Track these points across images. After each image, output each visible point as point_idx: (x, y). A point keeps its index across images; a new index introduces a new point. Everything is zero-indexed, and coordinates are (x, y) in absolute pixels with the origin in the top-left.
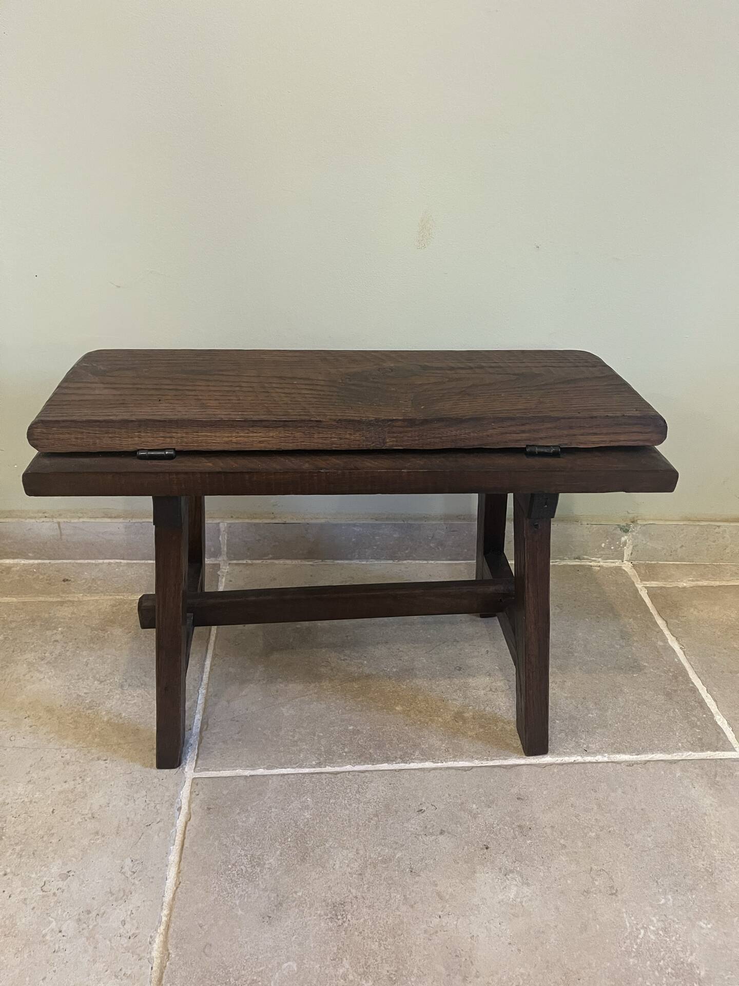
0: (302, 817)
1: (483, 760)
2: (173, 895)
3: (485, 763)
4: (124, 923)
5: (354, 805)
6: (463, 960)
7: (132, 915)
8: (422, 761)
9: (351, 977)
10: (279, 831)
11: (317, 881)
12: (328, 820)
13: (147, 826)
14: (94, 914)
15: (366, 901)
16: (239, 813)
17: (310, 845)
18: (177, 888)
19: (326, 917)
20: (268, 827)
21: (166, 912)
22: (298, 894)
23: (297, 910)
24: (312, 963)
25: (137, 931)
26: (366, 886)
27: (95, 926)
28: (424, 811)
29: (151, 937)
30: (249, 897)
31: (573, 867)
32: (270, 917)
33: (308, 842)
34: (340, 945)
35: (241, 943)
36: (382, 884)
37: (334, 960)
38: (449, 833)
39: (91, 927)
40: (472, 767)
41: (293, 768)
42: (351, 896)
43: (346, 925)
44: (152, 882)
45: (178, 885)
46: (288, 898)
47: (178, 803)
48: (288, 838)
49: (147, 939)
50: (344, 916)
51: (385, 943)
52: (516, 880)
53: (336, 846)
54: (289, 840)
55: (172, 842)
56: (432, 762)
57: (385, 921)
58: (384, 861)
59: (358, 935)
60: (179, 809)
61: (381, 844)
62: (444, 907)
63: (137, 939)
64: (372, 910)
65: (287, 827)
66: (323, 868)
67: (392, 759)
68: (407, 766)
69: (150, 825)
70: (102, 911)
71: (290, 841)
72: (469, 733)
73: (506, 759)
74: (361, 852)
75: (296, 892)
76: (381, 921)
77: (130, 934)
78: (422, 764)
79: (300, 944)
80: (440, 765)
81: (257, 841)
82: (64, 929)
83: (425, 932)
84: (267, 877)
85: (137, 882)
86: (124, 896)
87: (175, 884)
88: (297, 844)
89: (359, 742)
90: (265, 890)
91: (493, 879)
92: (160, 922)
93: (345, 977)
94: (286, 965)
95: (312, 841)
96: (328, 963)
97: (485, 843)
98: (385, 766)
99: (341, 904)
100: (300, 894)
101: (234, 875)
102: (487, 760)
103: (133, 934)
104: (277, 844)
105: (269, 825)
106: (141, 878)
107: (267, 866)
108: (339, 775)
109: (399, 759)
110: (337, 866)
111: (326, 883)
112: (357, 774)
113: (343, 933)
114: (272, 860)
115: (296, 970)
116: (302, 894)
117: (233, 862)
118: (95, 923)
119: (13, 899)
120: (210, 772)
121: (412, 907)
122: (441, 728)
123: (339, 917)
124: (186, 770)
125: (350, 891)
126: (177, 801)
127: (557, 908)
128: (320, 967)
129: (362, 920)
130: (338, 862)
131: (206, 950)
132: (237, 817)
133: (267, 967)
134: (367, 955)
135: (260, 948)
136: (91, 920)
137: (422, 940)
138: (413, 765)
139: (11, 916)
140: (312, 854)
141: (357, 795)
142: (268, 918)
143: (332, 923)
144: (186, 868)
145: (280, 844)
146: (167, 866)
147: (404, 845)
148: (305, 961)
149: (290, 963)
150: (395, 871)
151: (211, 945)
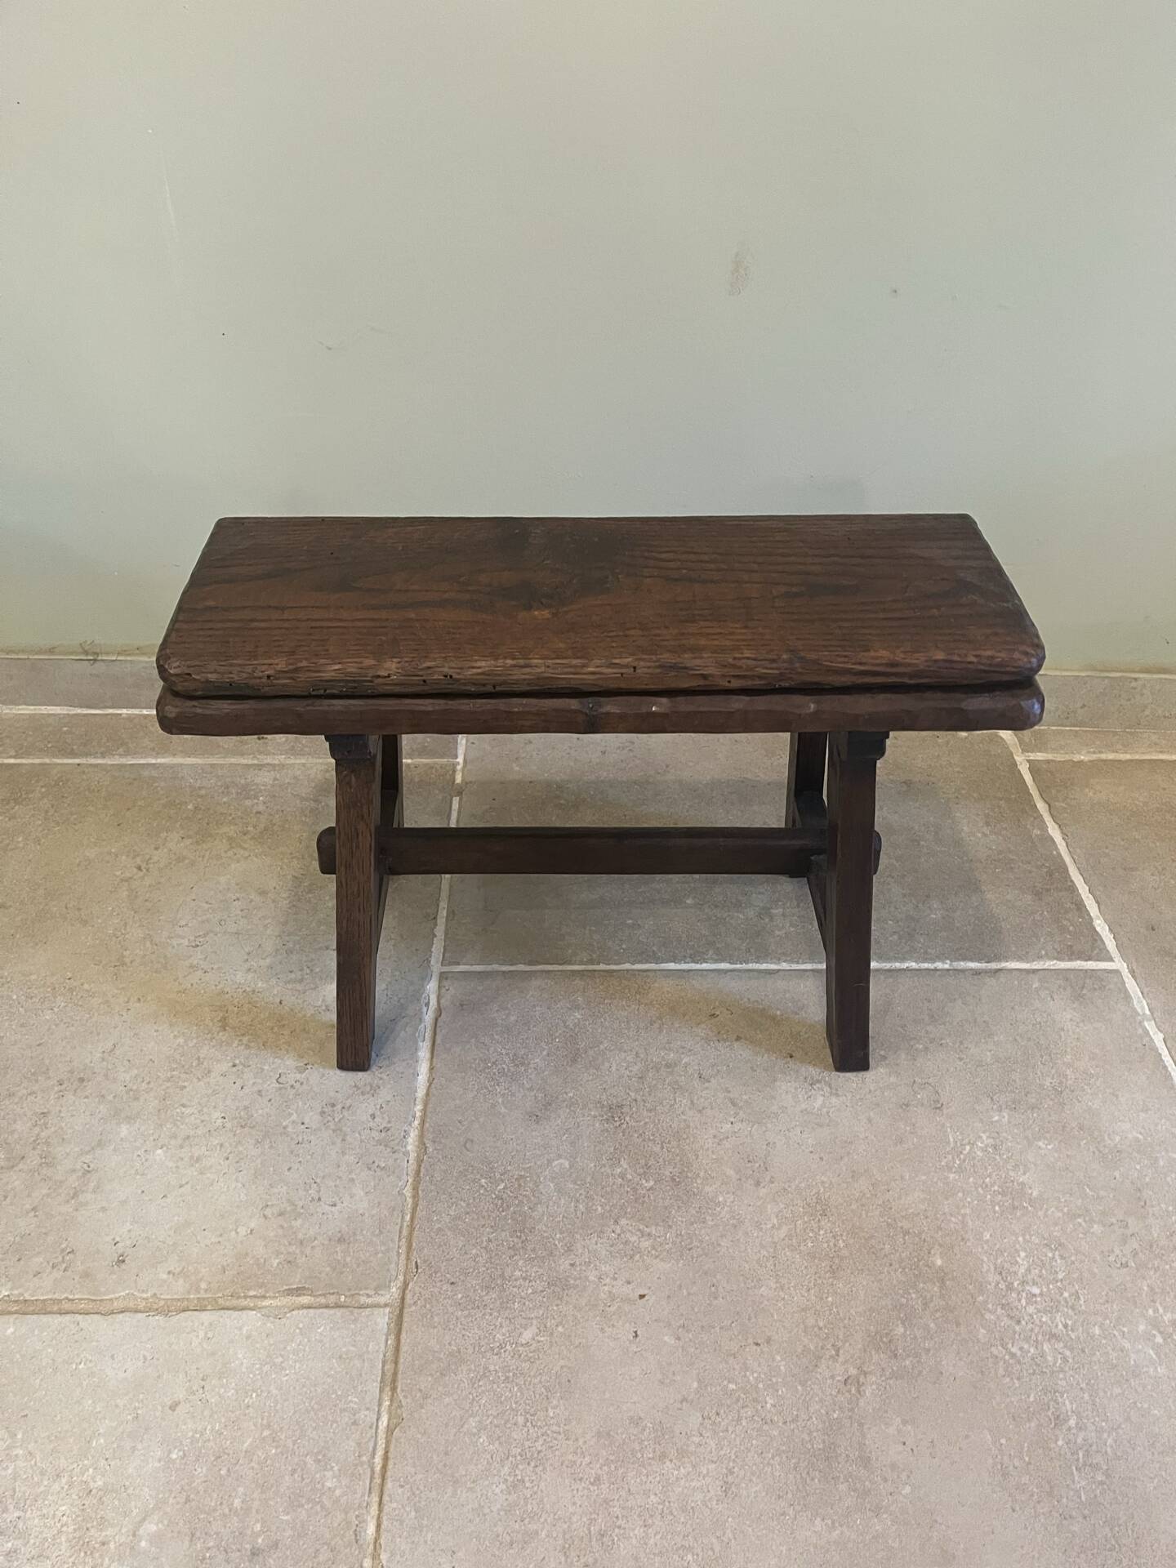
0: (572, 1017)
1: (793, 963)
2: (427, 1091)
3: (795, 967)
4: (373, 1116)
5: (633, 1006)
6: (757, 1165)
7: (382, 1109)
8: (717, 961)
9: (629, 1177)
11: (590, 1082)
12: (603, 1021)
13: (391, 1021)
14: (339, 1107)
15: (646, 1105)
16: (497, 1011)
17: (581, 1046)
18: (430, 1084)
19: (601, 1119)
20: (532, 1026)
21: (419, 1107)
22: (569, 1095)
23: (568, 1110)
24: (586, 1161)
25: (389, 1125)
26: (647, 1090)
27: (341, 1119)
28: (718, 1016)
29: (405, 1131)
30: (513, 1095)
31: (893, 1079)
32: (537, 1116)
33: (580, 1043)
34: (617, 1145)
35: (505, 1139)
36: (665, 1089)
37: (611, 1159)
38: (746, 1039)
39: (336, 1120)
40: (779, 970)
41: (560, 964)
42: (629, 1099)
43: (624, 1126)
44: (401, 1077)
45: (431, 1081)
46: (557, 1098)
49: (401, 1133)
50: (622, 1118)
51: (668, 1146)
52: (823, 1090)
53: (612, 1048)
54: (557, 1040)
55: (421, 1038)
56: (731, 963)
57: (669, 1125)
59: (638, 1137)
60: (427, 1005)
61: (664, 1048)
62: (736, 1113)
63: (389, 1133)
64: (653, 1113)
65: (555, 1027)
66: (597, 1069)
67: (680, 958)
68: (697, 966)
69: (394, 1020)
70: (348, 1104)
71: (559, 1042)
72: (777, 933)
74: (642, 1056)
75: (566, 1093)
76: (664, 1124)
77: (381, 1128)
78: (717, 964)
79: (573, 1143)
80: (736, 966)
81: (519, 1040)
82: (306, 1121)
83: (715, 1137)
84: (533, 1077)
85: (385, 1077)
86: (371, 1090)
87: (428, 1080)
88: (566, 1044)
89: (640, 938)
90: (531, 1089)
91: (796, 1089)
92: (414, 1117)
93: (622, 1176)
94: (556, 1162)
95: (584, 1043)
96: (603, 1163)
97: (789, 1052)
98: (672, 966)
99: (619, 1106)
100: (571, 1094)
101: (494, 1074)
102: (798, 963)
103: (385, 1128)
104: (543, 1044)
105: (534, 1024)
106: (388, 1072)
107: (532, 1066)
109: (688, 959)
110: (614, 1069)
111: (601, 1084)
112: (638, 973)
113: (621, 1134)
114: (538, 1060)
115: (568, 1167)
116: (574, 1095)
117: (494, 1060)
118: (341, 1116)
119: (246, 1090)
120: (460, 966)
121: (700, 1111)
122: (742, 926)
123: (616, 1119)
124: (432, 964)
125: (628, 1094)
127: (870, 1120)
128: (595, 1166)
130: (614, 1065)
131: (467, 1146)
132: (496, 1014)
133: (536, 1163)
134: (648, 1156)
135: (528, 1145)
136: (336, 1113)
137: (710, 1144)
138: (705, 966)
139: (246, 1108)
140: (584, 1055)
141: (638, 996)
142: (535, 1117)
143: (607, 1124)
144: (438, 1065)
145: (547, 1044)
146: (417, 1062)
147: (692, 1050)
148: (578, 1159)
149: (561, 1161)
150: (681, 1076)
151: (472, 1141)
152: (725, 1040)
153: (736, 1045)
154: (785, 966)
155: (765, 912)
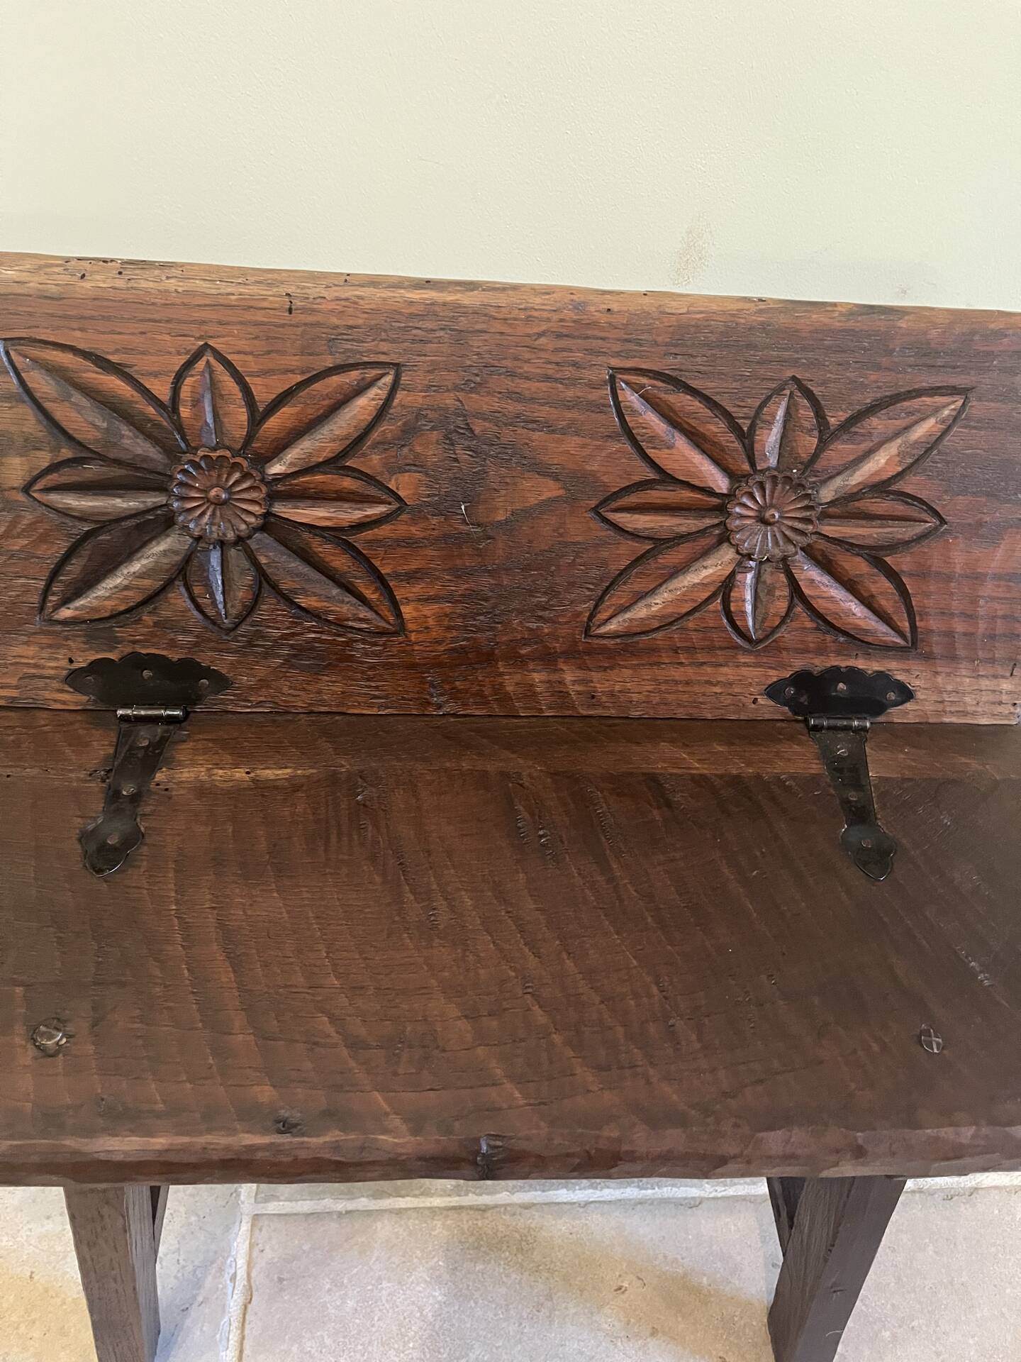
5: (514, 1276)
8: (622, 1184)
10: (394, 1328)
12: (473, 1305)
13: (183, 1311)
16: (329, 1290)
17: (445, 1356)
20: (376, 1318)
28: (626, 1290)
33: (442, 1350)
38: (664, 1333)
47: (230, 1266)
48: (408, 1342)
54: (411, 1345)
55: (224, 1342)
60: (234, 1278)
65: (407, 1320)
69: (187, 1308)
71: (413, 1348)
78: (622, 1190)
80: (649, 1194)
81: (360, 1347)
88: (424, 1353)
105: (379, 1314)
108: (489, 1213)
112: (518, 1210)
124: (242, 1198)
126: (228, 1261)
132: (327, 1298)
141: (520, 1256)
152: (637, 1335)
154: (707, 1190)
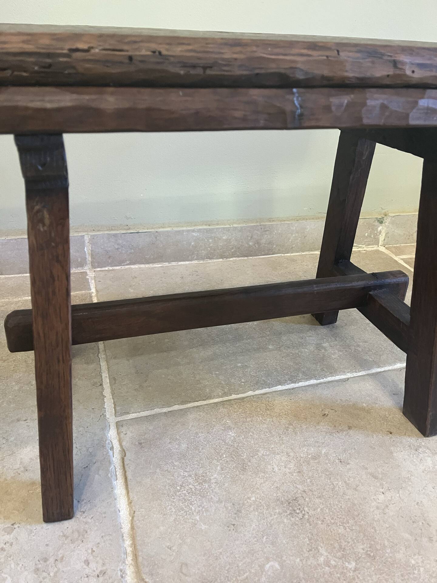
0: (228, 436)
1: (353, 372)
2: (131, 525)
3: (355, 374)
5: (268, 419)
7: (94, 553)
8: (307, 380)
10: (212, 451)
11: (264, 485)
12: (252, 434)
13: (85, 468)
14: (52, 560)
15: (315, 493)
16: (170, 443)
17: (244, 457)
18: (133, 518)
19: (286, 514)
20: (201, 449)
21: (128, 543)
22: (252, 499)
23: (257, 513)
24: (291, 558)
25: (105, 568)
26: (309, 480)
27: (56, 572)
28: (328, 415)
30: (207, 511)
32: (234, 525)
33: (242, 455)
34: (309, 535)
35: (215, 555)
36: (321, 476)
37: (311, 550)
38: (355, 427)
39: (52, 574)
40: (348, 378)
41: (204, 400)
42: (299, 491)
43: (306, 516)
44: (105, 517)
45: (133, 515)
46: (243, 504)
47: (109, 444)
49: (117, 573)
50: (301, 509)
51: (348, 525)
52: (426, 453)
53: (268, 453)
54: (224, 456)
55: (114, 477)
56: (316, 379)
57: (339, 506)
58: (314, 458)
59: (322, 524)
60: (112, 448)
61: (305, 446)
62: (382, 485)
63: (106, 576)
64: (323, 499)
65: (218, 446)
66: (264, 473)
67: (283, 382)
68: (297, 385)
69: (87, 466)
70: (60, 556)
71: (226, 457)
72: (333, 356)
73: (369, 370)
74: (292, 454)
75: (249, 498)
76: (336, 507)
77: (97, 572)
78: (308, 382)
79: (273, 543)
80: (322, 380)
81: (195, 463)
83: (378, 508)
84: (217, 490)
85: (89, 521)
86: (79, 536)
87: (130, 514)
88: (233, 458)
89: (251, 374)
90: (220, 502)
91: (408, 455)
92: (126, 553)
94: (267, 566)
95: (245, 454)
96: (306, 555)
97: (387, 430)
98: (280, 388)
99: (294, 500)
100: (253, 499)
101: (186, 495)
102: (356, 372)
103: (101, 572)
104: (215, 461)
105: (201, 447)
106: (92, 516)
107: (213, 481)
108: (245, 400)
109: (289, 381)
110: (276, 469)
111: (273, 485)
112: (260, 396)
113: (308, 524)
114: (215, 475)
115: (279, 568)
116: (256, 498)
117: (180, 483)
118: (56, 569)
120: (131, 415)
121: (355, 489)
122: (310, 356)
123: (298, 511)
124: (108, 416)
125: (296, 487)
126: (107, 442)
128: (301, 560)
129: (319, 510)
130: (275, 466)
131: (184, 571)
132: (170, 446)
133: (250, 572)
134: (338, 539)
135: (236, 556)
136: (50, 566)
137: (378, 515)
138: (301, 384)
140: (249, 464)
141: (268, 412)
142: (232, 526)
143: (293, 518)
144: (136, 497)
145: (218, 460)
146: (115, 499)
147: (324, 443)
148: (284, 558)
149: (271, 563)
150: (326, 464)
151: (186, 565)
152: (342, 430)
153: (351, 432)
154: (349, 375)
155: (319, 347)
